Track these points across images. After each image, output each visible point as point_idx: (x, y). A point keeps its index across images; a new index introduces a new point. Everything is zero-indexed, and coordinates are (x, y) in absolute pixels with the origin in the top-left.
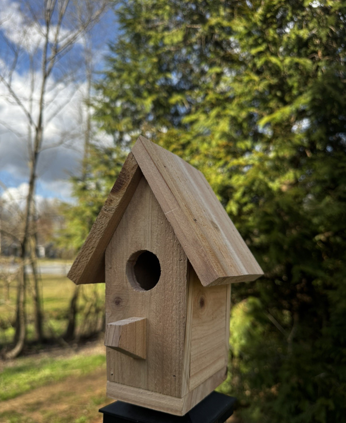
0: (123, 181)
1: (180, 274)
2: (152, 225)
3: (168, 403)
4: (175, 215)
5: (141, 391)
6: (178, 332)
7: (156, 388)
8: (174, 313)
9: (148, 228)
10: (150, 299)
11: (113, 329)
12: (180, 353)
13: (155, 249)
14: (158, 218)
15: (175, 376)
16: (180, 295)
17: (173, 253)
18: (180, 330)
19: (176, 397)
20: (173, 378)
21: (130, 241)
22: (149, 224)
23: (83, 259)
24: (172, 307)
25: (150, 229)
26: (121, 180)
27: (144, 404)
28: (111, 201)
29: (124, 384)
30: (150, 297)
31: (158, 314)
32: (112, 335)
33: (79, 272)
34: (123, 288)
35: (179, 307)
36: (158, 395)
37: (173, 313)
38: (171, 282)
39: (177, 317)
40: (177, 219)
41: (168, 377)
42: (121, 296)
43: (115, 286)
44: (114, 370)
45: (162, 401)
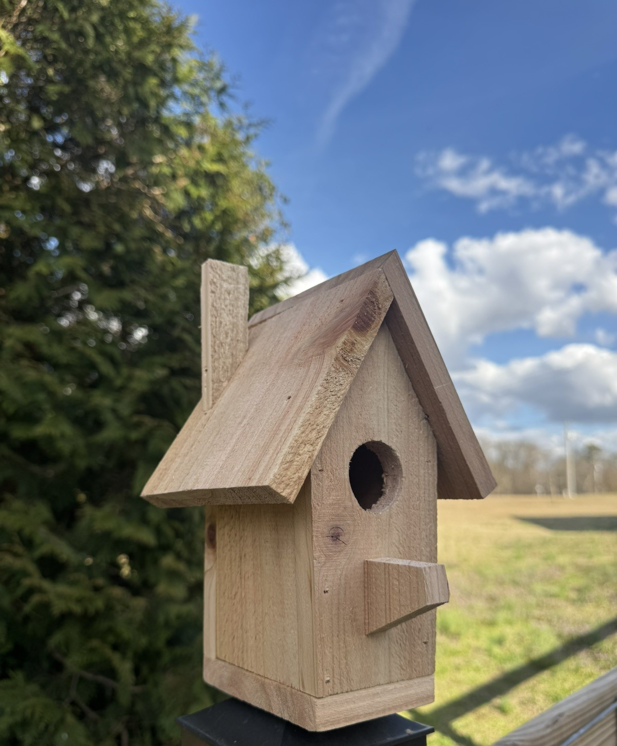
0: (372, 316)
2: (388, 400)
4: (448, 393)
9: (383, 405)
13: (394, 441)
15: (426, 643)
17: (418, 449)
20: (424, 646)
21: (354, 422)
22: (384, 398)
23: (306, 449)
24: (420, 534)
25: (385, 407)
26: (367, 312)
29: (351, 691)
30: (390, 520)
35: (430, 534)
36: (403, 684)
38: (416, 496)
39: (427, 550)
40: (450, 399)
41: (418, 649)
42: (342, 523)
43: (330, 505)
44: (333, 670)
45: (409, 692)
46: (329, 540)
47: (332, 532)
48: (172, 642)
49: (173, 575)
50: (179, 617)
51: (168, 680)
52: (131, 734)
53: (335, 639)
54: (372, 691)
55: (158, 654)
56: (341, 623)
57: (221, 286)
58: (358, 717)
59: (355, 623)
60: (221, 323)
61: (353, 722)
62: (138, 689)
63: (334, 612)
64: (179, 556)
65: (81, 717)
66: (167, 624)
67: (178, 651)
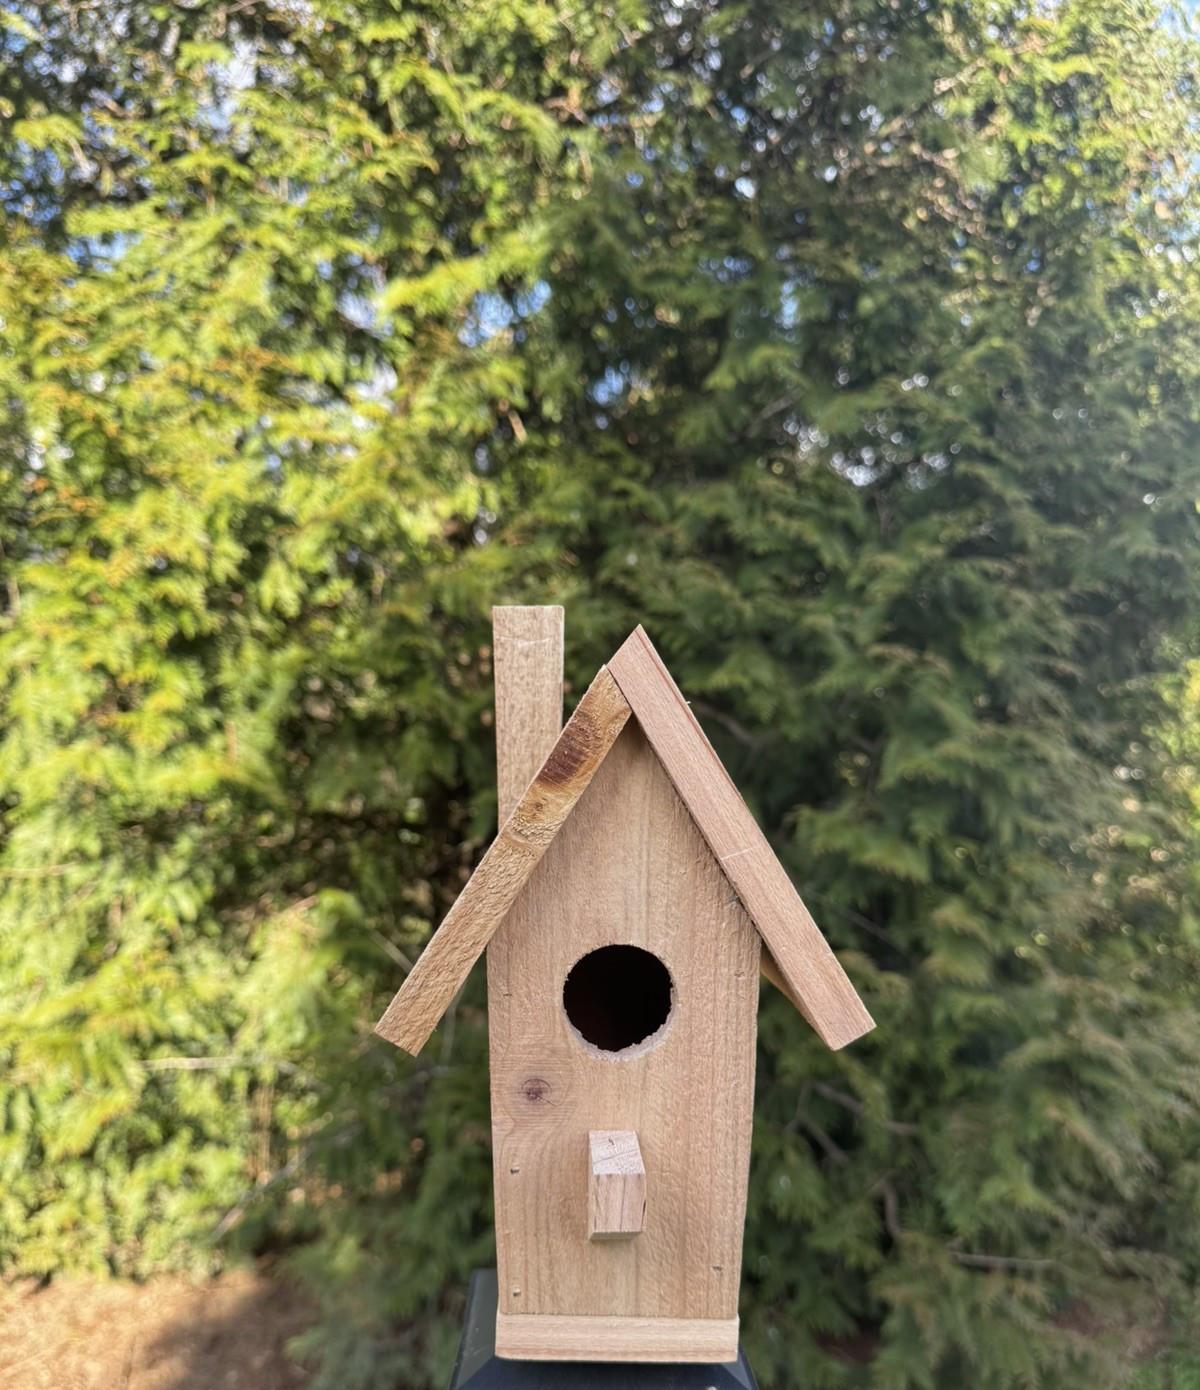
0: (581, 753)
1: (738, 1010)
2: (649, 874)
3: (699, 1337)
4: (754, 865)
5: (615, 1321)
6: (730, 1158)
7: (661, 1308)
8: (718, 1111)
9: (638, 884)
10: (644, 1079)
11: (619, 1185)
12: (735, 1210)
13: (661, 942)
14: (671, 858)
15: (719, 1269)
16: (737, 1065)
17: (717, 955)
18: (735, 1153)
19: (721, 1318)
20: (715, 1273)
21: (575, 916)
22: (640, 873)
23: (440, 979)
24: (714, 1096)
25: (643, 886)
26: (571, 749)
27: (625, 1353)
28: (538, 806)
29: (559, 1314)
30: (644, 1073)
31: (668, 1117)
32: (618, 1203)
33: (426, 1016)
34: (554, 1052)
35: (735, 1098)
36: (667, 1323)
37: (716, 1112)
38: (710, 1031)
39: (730, 1122)
40: (759, 876)
41: (700, 1275)
42: (546, 1073)
43: (525, 1047)
44: (526, 1281)
45: (680, 1337)
46: (522, 1099)
47: (528, 1086)
48: (962, 1057)
49: (963, 940)
50: (969, 1016)
51: (955, 1124)
52: (902, 1201)
53: (531, 1238)
54: (599, 1321)
55: (938, 1077)
56: (543, 1217)
57: (514, 647)
58: (574, 1352)
59: (568, 1222)
60: (512, 707)
61: (565, 1358)
62: (902, 1129)
63: (528, 1201)
64: (975, 907)
65: (818, 1152)
66: (950, 1024)
67: (976, 1075)
